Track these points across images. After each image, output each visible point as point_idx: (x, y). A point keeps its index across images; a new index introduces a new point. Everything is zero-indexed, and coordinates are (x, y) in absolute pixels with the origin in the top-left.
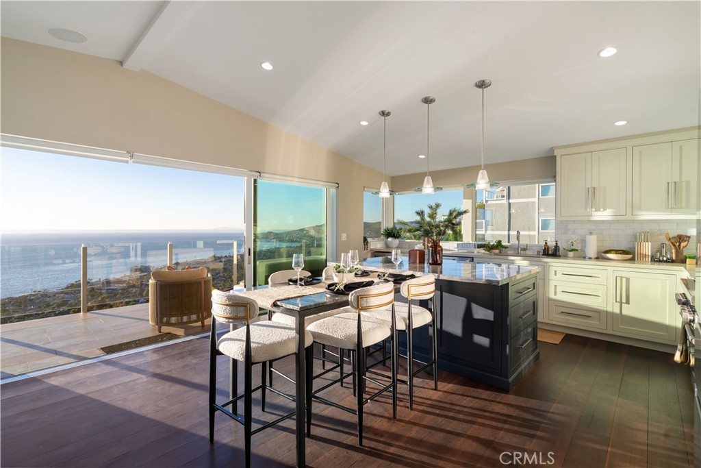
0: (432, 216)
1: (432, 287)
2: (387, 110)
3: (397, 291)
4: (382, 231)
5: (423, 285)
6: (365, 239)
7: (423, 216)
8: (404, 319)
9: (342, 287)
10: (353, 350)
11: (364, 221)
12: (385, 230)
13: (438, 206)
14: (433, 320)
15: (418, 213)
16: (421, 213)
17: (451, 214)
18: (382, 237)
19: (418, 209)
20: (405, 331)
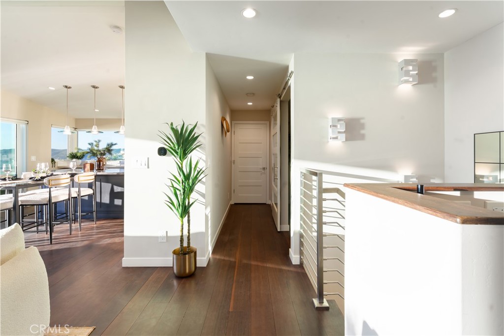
0: (97, 146)
1: (93, 177)
2: (69, 85)
3: (72, 180)
4: (68, 154)
5: (87, 176)
6: (53, 160)
7: (93, 145)
8: (76, 192)
9: (40, 178)
10: (47, 204)
11: (52, 148)
12: (70, 154)
13: (99, 141)
14: (94, 193)
15: (89, 144)
16: (91, 144)
17: (108, 145)
18: (68, 159)
19: (90, 142)
20: (77, 197)
